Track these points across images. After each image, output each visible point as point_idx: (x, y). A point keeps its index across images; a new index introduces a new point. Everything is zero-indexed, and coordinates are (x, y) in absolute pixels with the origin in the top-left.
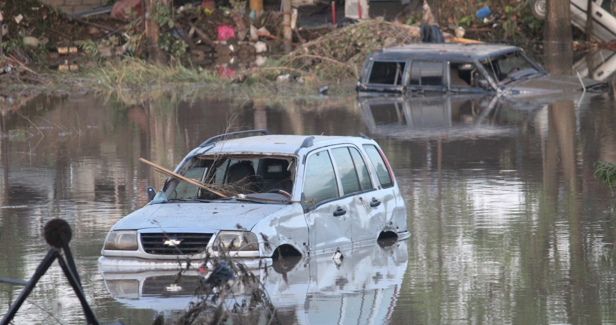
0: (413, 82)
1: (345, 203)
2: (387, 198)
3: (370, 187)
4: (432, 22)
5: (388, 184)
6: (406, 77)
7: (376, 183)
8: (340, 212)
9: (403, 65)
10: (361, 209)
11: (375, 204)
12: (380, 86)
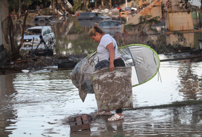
0: (40, 21)
1: (48, 35)
2: (52, 34)
3: (50, 33)
4: (40, 13)
5: (52, 32)
6: (39, 20)
7: (51, 32)
8: (47, 36)
9: (39, 19)
10: (49, 35)
11: (51, 35)
12: (36, 21)
